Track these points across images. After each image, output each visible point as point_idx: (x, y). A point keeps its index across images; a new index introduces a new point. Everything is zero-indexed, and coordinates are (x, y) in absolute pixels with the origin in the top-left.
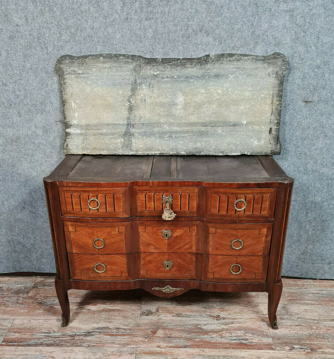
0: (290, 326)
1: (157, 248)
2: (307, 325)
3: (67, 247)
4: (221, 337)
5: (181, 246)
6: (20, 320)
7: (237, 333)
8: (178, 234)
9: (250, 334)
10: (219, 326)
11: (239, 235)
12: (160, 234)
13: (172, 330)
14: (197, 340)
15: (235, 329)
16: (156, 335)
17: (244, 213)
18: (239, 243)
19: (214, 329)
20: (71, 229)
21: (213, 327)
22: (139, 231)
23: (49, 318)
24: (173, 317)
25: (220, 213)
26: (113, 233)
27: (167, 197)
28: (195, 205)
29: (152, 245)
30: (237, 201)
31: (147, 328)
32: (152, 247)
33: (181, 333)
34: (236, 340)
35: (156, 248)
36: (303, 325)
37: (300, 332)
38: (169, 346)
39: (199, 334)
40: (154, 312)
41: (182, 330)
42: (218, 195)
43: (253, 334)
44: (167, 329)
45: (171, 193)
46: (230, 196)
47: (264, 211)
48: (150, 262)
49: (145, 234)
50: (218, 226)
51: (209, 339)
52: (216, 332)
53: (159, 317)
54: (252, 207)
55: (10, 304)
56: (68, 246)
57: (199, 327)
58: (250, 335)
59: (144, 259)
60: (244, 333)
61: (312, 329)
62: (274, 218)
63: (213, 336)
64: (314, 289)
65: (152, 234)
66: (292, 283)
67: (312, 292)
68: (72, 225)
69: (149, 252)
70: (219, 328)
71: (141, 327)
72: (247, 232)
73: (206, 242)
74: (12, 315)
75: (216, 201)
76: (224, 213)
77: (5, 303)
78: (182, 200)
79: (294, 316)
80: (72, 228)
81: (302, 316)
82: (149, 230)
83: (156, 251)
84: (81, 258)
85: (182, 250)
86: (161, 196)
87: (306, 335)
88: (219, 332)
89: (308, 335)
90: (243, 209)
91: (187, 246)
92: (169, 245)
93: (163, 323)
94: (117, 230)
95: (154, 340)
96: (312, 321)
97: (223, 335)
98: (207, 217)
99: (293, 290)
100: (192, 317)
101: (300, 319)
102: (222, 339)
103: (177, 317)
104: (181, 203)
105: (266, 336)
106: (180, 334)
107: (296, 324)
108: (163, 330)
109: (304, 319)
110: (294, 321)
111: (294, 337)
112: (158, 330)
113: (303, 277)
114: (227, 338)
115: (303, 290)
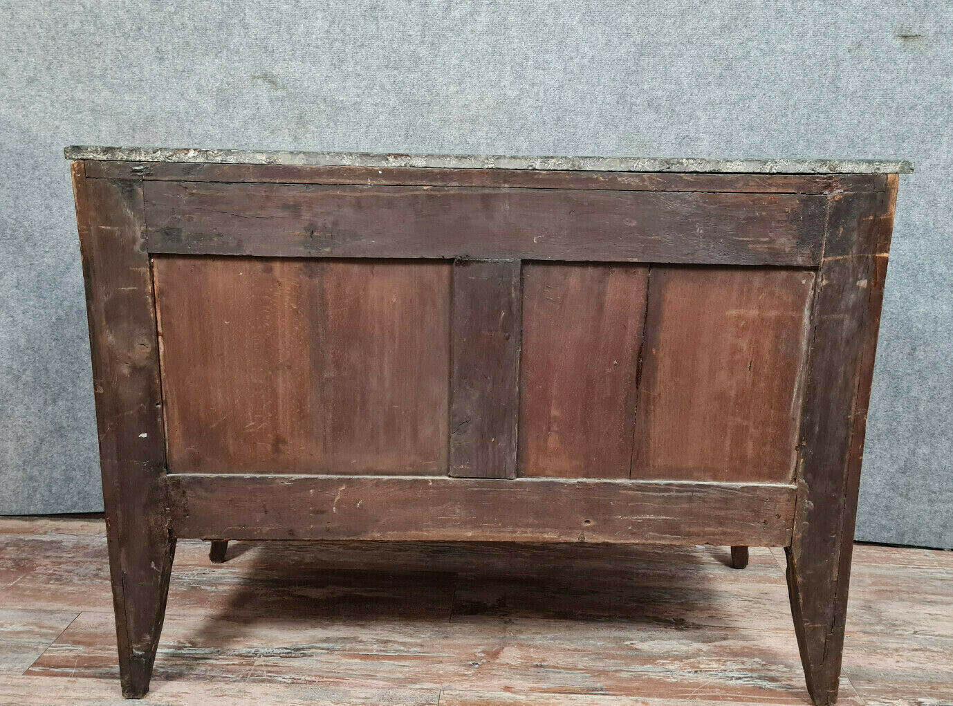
0: (897, 650)
4: (696, 672)
6: (98, 614)
7: (743, 663)
9: (781, 666)
10: (685, 644)
13: (546, 647)
14: (624, 675)
15: (736, 654)
16: (498, 661)
19: (672, 651)
21: (669, 647)
23: (182, 612)
31: (472, 642)
33: (572, 657)
34: (740, 678)
36: (935, 649)
37: (930, 666)
38: (539, 688)
39: (628, 661)
40: (492, 608)
41: (576, 650)
43: (789, 666)
44: (530, 645)
51: (659, 674)
52: (678, 658)
53: (506, 618)
55: (76, 578)
57: (627, 645)
58: (781, 668)
60: (764, 663)
63: (671, 667)
64: (942, 571)
66: (878, 555)
67: (939, 576)
70: (684, 648)
71: (454, 639)
74: (78, 602)
77: (61, 576)
79: (902, 628)
81: (925, 628)
87: (947, 672)
88: (687, 658)
93: (519, 631)
95: (494, 672)
97: (701, 666)
99: (885, 570)
101: (922, 635)
102: (699, 675)
103: (560, 618)
106: (570, 660)
107: (912, 648)
108: (521, 650)
109: (934, 635)
110: (905, 639)
111: (914, 676)
112: (506, 649)
113: (906, 542)
114: (714, 673)
115: (912, 570)
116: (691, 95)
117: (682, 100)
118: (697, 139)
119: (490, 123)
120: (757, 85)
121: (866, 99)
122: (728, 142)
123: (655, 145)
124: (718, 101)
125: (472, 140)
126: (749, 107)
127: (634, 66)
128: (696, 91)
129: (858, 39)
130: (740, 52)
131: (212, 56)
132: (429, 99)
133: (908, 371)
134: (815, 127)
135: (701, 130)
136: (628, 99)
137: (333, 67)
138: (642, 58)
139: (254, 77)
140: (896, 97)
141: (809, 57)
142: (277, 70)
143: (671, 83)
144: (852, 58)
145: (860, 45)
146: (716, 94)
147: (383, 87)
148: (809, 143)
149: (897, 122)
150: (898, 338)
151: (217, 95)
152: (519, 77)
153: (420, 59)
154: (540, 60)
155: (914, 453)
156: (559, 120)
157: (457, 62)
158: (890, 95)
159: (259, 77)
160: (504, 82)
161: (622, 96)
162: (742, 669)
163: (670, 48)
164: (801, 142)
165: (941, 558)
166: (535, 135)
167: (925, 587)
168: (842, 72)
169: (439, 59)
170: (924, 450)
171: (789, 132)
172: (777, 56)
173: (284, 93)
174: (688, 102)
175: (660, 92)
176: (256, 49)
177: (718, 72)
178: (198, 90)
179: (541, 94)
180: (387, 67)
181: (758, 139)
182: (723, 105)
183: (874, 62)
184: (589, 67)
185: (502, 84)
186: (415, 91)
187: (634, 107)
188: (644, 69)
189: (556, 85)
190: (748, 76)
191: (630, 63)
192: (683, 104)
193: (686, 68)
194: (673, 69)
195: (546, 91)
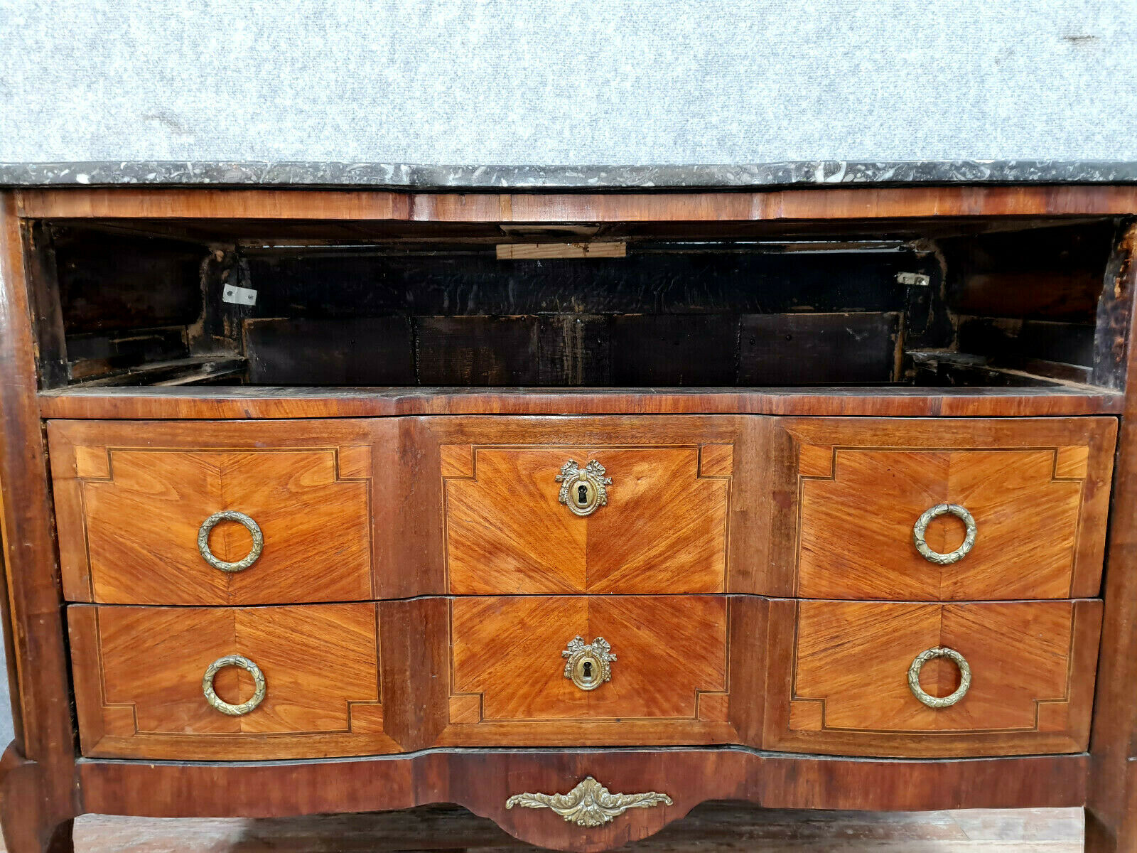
1: (536, 570)
3: (66, 569)
5: (653, 553)
8: (643, 485)
11: (952, 482)
12: (550, 491)
18: (954, 524)
20: (86, 462)
22: (445, 473)
26: (306, 481)
29: (509, 551)
32: (511, 563)
35: (529, 569)
48: (497, 648)
49: (473, 493)
50: (844, 433)
56: (70, 561)
59: (466, 633)
65: (512, 491)
68: (90, 442)
69: (489, 589)
72: (991, 463)
73: (784, 528)
80: (95, 456)
82: (497, 471)
83: (528, 586)
84: (134, 633)
85: (660, 579)
91: (685, 558)
92: (594, 549)
94: (330, 463)
116: (779, 128)
117: (766, 137)
120: (871, 112)
121: (1023, 129)
124: (817, 136)
127: (696, 89)
128: (785, 123)
129: (1009, 45)
130: (845, 65)
131: (82, 87)
132: (404, 143)
136: (690, 137)
137: (263, 100)
138: (708, 78)
139: (147, 117)
140: (1064, 124)
141: (942, 70)
142: (180, 106)
143: (749, 113)
144: (1001, 71)
145: (1011, 53)
146: (814, 126)
147: (337, 128)
151: (92, 144)
152: (533, 109)
153: (389, 85)
154: (563, 83)
157: (444, 89)
158: (1057, 121)
159: (153, 117)
160: (512, 116)
161: (682, 134)
163: (747, 62)
168: (989, 91)
169: (416, 85)
172: (898, 70)
173: (191, 140)
174: (775, 138)
175: (735, 125)
176: (147, 76)
177: (815, 92)
178: (64, 138)
179: (567, 133)
180: (341, 97)
182: (824, 141)
183: (1032, 77)
184: (633, 93)
185: (510, 119)
186: (383, 131)
187: (698, 148)
188: (712, 94)
189: (587, 119)
190: (858, 99)
191: (691, 86)
192: (768, 141)
193: (770, 90)
194: (751, 92)
195: (572, 128)
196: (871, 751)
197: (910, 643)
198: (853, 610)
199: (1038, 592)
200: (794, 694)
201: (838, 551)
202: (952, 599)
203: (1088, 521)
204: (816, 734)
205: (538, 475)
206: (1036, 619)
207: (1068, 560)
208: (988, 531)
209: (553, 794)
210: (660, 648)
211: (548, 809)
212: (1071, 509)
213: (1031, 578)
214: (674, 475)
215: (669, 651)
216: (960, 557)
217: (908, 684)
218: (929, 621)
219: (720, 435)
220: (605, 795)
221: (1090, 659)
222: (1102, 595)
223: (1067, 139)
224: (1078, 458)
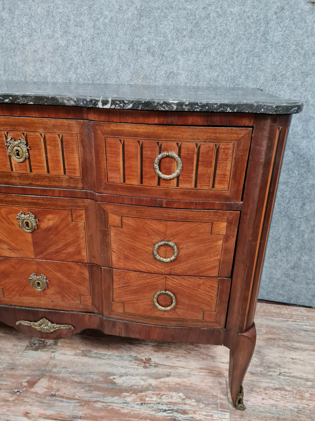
0: (265, 389)
1: (15, 249)
2: (294, 389)
7: (172, 397)
8: (51, 223)
9: (194, 400)
10: (143, 379)
11: (168, 232)
12: (15, 222)
13: (64, 380)
14: (99, 405)
15: (170, 389)
16: (32, 390)
17: (178, 186)
18: (169, 249)
19: (135, 385)
21: (134, 381)
24: (75, 357)
25: (127, 182)
27: (16, 143)
28: (77, 163)
29: (4, 243)
30: (160, 156)
31: (25, 373)
32: (5, 247)
33: (75, 388)
34: (165, 411)
35: (12, 249)
36: (288, 388)
37: (281, 404)
38: (45, 415)
39: (106, 393)
40: (49, 345)
41: (80, 383)
42: (120, 140)
43: (198, 401)
44: (56, 378)
45: (23, 134)
46: (146, 143)
47: (221, 182)
48: (5, 274)
50: (125, 210)
51: (119, 405)
52: (135, 391)
53: (53, 355)
54: (194, 172)
57: (110, 380)
58: (193, 402)
60: (184, 397)
61: (302, 398)
62: (242, 201)
63: (129, 399)
64: (307, 324)
66: (274, 311)
67: (305, 327)
70: (143, 383)
71: (17, 370)
72: (184, 227)
73: (105, 244)
75: (117, 154)
76: (135, 182)
78: (48, 151)
79: (274, 369)
81: (287, 370)
83: (13, 255)
85: (62, 256)
86: (5, 139)
87: (291, 410)
88: (141, 392)
89: (296, 410)
90: (174, 175)
91: (71, 249)
92: (36, 244)
93: (55, 366)
95: (26, 399)
96: (303, 382)
97: (147, 399)
98: (102, 191)
99: (275, 322)
100: (104, 359)
101: (284, 375)
102: (143, 407)
103: (83, 356)
104: (47, 157)
105: (221, 407)
106: (73, 391)
107: (275, 387)
108: (49, 381)
109: (290, 377)
110: (272, 379)
111: (270, 413)
112: (41, 380)
113: (292, 302)
114: (152, 405)
115: (290, 323)
116: (174, 44)
117: (168, 48)
118: (178, 74)
119: (52, 62)
120: (214, 38)
121: (285, 48)
122: (197, 76)
123: (153, 77)
124: (190, 48)
125: (42, 73)
126: (209, 53)
127: (137, 24)
128: (176, 42)
129: (282, 5)
130: (203, 15)
132: (13, 47)
133: (300, 216)
134: (251, 67)
135: (181, 68)
136: (135, 47)
138: (142, 19)
140: (304, 46)
141: (248, 17)
143: (160, 36)
144: (277, 18)
145: (283, 9)
146: (189, 44)
148: (247, 77)
149: (304, 64)
150: (295, 197)
152: (65, 32)
153: (4, 20)
154: (78, 20)
155: (300, 259)
156: (93, 60)
157: (27, 22)
158: (301, 45)
160: (57, 35)
161: (132, 45)
162: (169, 402)
163: (159, 11)
164: (242, 77)
165: (309, 314)
166: (79, 71)
167: (295, 337)
168: (270, 28)
169: (15, 20)
170: (306, 258)
171: (235, 70)
172: (228, 17)
174: (172, 49)
175: (154, 42)
177: (190, 27)
179: (81, 44)
181: (215, 74)
182: (193, 51)
183: (291, 21)
184: (110, 25)
185: (56, 37)
186: (4, 41)
187: (139, 52)
188: (143, 26)
189: (89, 38)
190: (209, 31)
191: (135, 22)
192: (169, 50)
193: (170, 25)
194: (161, 26)
195: (83, 41)
196: (141, 321)
197: (154, 288)
198: (132, 274)
199: (205, 274)
200: (113, 300)
201: (126, 253)
202: (170, 274)
203: (226, 250)
204: (122, 313)
205: (10, 216)
206: (203, 284)
207: (217, 264)
208: (183, 252)
209: (32, 322)
210: (65, 280)
211: (31, 326)
212: (219, 245)
213: (202, 269)
214: (63, 220)
215: (68, 281)
216: (171, 260)
217: (153, 301)
218: (160, 281)
219: (79, 206)
220: (50, 324)
221: (226, 298)
222: (231, 277)
223: (304, 54)
224: (222, 227)
